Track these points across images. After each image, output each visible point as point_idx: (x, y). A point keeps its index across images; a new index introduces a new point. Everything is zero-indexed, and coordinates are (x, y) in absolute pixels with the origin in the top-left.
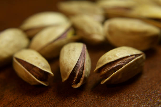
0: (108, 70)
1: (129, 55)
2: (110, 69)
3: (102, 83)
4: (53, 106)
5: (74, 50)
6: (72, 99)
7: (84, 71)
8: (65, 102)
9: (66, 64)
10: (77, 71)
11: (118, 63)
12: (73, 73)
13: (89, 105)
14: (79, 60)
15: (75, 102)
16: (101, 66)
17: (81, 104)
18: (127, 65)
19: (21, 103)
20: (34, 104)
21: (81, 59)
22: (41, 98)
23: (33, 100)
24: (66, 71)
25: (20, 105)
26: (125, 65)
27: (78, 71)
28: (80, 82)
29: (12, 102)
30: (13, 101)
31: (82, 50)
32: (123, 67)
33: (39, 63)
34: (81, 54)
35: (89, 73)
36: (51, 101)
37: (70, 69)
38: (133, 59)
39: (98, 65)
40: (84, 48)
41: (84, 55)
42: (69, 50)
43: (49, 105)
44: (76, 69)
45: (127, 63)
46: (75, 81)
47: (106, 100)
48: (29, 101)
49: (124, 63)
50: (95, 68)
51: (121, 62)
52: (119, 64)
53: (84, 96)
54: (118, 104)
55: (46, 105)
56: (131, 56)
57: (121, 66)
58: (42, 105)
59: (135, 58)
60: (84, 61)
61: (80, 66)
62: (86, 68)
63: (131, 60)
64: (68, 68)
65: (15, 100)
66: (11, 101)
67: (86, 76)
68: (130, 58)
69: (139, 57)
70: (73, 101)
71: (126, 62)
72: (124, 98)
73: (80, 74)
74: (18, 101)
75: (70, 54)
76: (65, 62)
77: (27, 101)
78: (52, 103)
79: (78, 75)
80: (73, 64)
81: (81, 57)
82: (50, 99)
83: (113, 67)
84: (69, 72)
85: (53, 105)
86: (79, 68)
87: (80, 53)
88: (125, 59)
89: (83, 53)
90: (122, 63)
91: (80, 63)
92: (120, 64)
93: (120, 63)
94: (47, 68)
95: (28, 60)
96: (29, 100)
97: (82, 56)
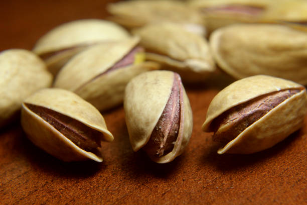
0: (234, 121)
1: (278, 89)
2: (238, 119)
3: (220, 152)
4: (117, 203)
5: (156, 82)
6: (157, 187)
7: (182, 124)
8: (143, 194)
9: (141, 110)
10: (166, 126)
11: (256, 107)
12: (157, 129)
13: (196, 197)
14: (168, 102)
15: (164, 194)
16: (217, 113)
17: (179, 197)
18: (274, 110)
19: (45, 199)
20: (74, 201)
21: (173, 100)
22: (88, 188)
23: (71, 194)
24: (142, 126)
25: (42, 203)
26: (269, 110)
27: (169, 126)
28: (173, 151)
29: (23, 198)
30: (26, 195)
31: (174, 83)
32: (268, 114)
33: (81, 113)
34: (173, 90)
35: (191, 131)
36: (112, 194)
37: (153, 121)
38: (286, 97)
39: (211, 113)
40: (176, 79)
41: (179, 92)
42: (146, 84)
43: (107, 201)
44: (164, 121)
45: (274, 107)
46: (162, 146)
47: (233, 187)
48: (62, 195)
49: (266, 105)
50: (205, 120)
51: (262, 104)
52: (257, 109)
53: (184, 180)
54: (260, 193)
55: (101, 202)
56: (282, 91)
57: (261, 113)
58: (92, 202)
59: (290, 96)
60: (180, 106)
61: (173, 116)
62: (185, 118)
63: (281, 100)
64: (148, 119)
65: (30, 194)
66: (22, 196)
67: (186, 136)
68: (280, 95)
69: (298, 94)
70: (159, 191)
71: (272, 105)
72: (271, 182)
73: (172, 132)
74: (37, 196)
75: (147, 90)
76: (138, 108)
77: (57, 196)
78: (113, 198)
79: (169, 133)
80: (157, 111)
81: (172, 97)
82: (107, 189)
83: (243, 114)
84: (148, 128)
85: (117, 200)
86: (170, 119)
87: (171, 87)
88: (269, 97)
89: (175, 88)
90: (265, 107)
91: (171, 109)
92: (260, 108)
93: (260, 105)
94: (99, 123)
95: (57, 106)
96: (62, 193)
97: (175, 95)
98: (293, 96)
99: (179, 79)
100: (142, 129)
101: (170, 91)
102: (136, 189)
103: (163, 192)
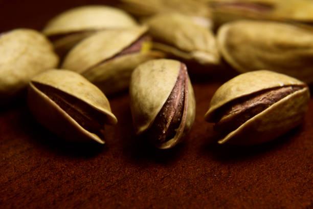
0: (236, 112)
1: (281, 85)
2: (240, 111)
3: (220, 142)
4: (116, 184)
5: (162, 70)
6: (156, 171)
7: (186, 112)
8: (143, 177)
9: (146, 96)
10: (170, 113)
11: (259, 100)
12: (161, 115)
13: (194, 184)
14: (173, 90)
15: (164, 178)
16: (220, 104)
17: (177, 182)
18: (276, 104)
19: (46, 175)
20: (75, 179)
21: (178, 89)
22: (89, 168)
23: (73, 172)
24: (146, 111)
25: (44, 179)
26: (271, 105)
27: (173, 113)
28: (175, 137)
29: (26, 173)
30: (29, 171)
31: (180, 72)
32: (270, 108)
33: (87, 94)
34: (178, 78)
35: (194, 119)
36: (112, 175)
37: (157, 107)
38: (288, 93)
39: (215, 103)
41: (184, 81)
42: (153, 71)
43: (108, 182)
44: (168, 108)
45: (276, 102)
46: (164, 132)
47: (230, 177)
48: (63, 173)
49: (269, 99)
50: (208, 109)
51: (265, 98)
52: (259, 102)
53: (183, 167)
54: (257, 184)
55: (101, 182)
56: (285, 86)
57: (263, 107)
58: (93, 181)
59: (292, 92)
60: (184, 94)
61: (177, 104)
62: (189, 107)
63: (284, 95)
64: (152, 105)
65: (32, 169)
66: (24, 171)
67: (189, 124)
68: (283, 90)
69: (300, 91)
70: (158, 175)
71: (274, 99)
72: (268, 174)
73: (175, 119)
74: (39, 172)
75: (153, 77)
76: (144, 93)
77: (58, 173)
78: (113, 179)
79: (172, 120)
80: (162, 97)
81: (177, 85)
82: (108, 170)
83: (246, 106)
84: (152, 114)
85: (117, 181)
86: (174, 106)
87: (177, 76)
88: (272, 92)
89: (181, 77)
90: (267, 101)
91: (176, 96)
92: (262, 102)
93: (263, 99)
94: (104, 105)
95: (64, 86)
96: (63, 171)
97: (180, 84)
98: (296, 93)
99: (185, 68)
100: (146, 114)
101: (176, 80)
102: (136, 172)
103: (163, 177)
